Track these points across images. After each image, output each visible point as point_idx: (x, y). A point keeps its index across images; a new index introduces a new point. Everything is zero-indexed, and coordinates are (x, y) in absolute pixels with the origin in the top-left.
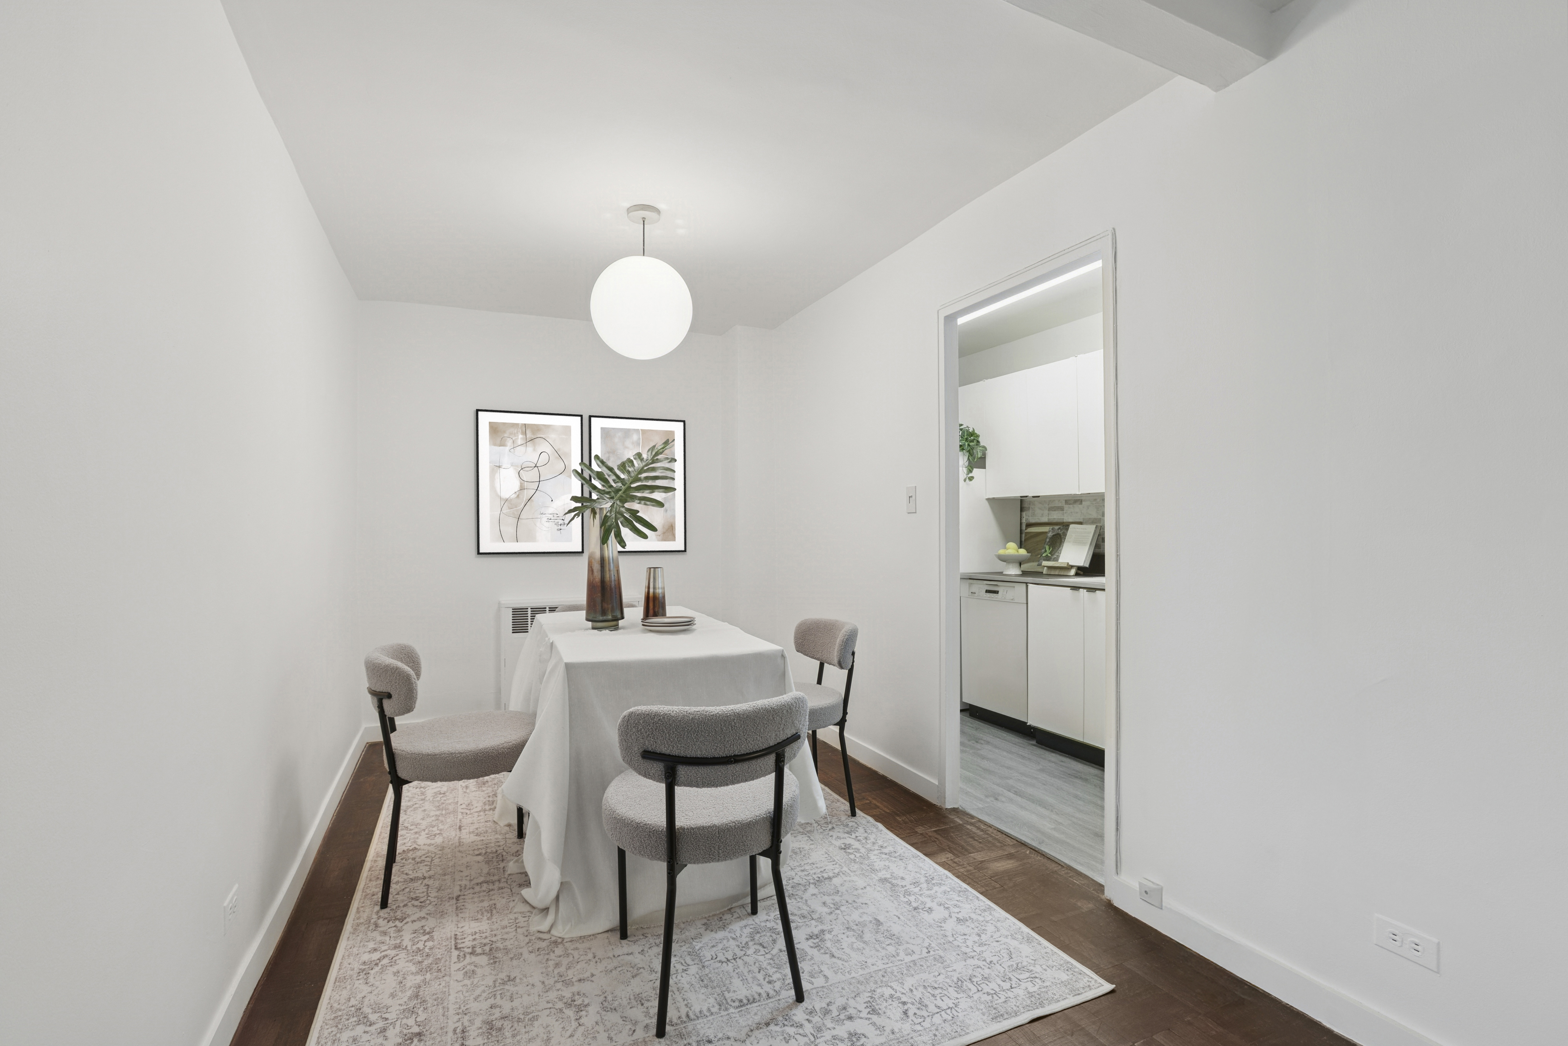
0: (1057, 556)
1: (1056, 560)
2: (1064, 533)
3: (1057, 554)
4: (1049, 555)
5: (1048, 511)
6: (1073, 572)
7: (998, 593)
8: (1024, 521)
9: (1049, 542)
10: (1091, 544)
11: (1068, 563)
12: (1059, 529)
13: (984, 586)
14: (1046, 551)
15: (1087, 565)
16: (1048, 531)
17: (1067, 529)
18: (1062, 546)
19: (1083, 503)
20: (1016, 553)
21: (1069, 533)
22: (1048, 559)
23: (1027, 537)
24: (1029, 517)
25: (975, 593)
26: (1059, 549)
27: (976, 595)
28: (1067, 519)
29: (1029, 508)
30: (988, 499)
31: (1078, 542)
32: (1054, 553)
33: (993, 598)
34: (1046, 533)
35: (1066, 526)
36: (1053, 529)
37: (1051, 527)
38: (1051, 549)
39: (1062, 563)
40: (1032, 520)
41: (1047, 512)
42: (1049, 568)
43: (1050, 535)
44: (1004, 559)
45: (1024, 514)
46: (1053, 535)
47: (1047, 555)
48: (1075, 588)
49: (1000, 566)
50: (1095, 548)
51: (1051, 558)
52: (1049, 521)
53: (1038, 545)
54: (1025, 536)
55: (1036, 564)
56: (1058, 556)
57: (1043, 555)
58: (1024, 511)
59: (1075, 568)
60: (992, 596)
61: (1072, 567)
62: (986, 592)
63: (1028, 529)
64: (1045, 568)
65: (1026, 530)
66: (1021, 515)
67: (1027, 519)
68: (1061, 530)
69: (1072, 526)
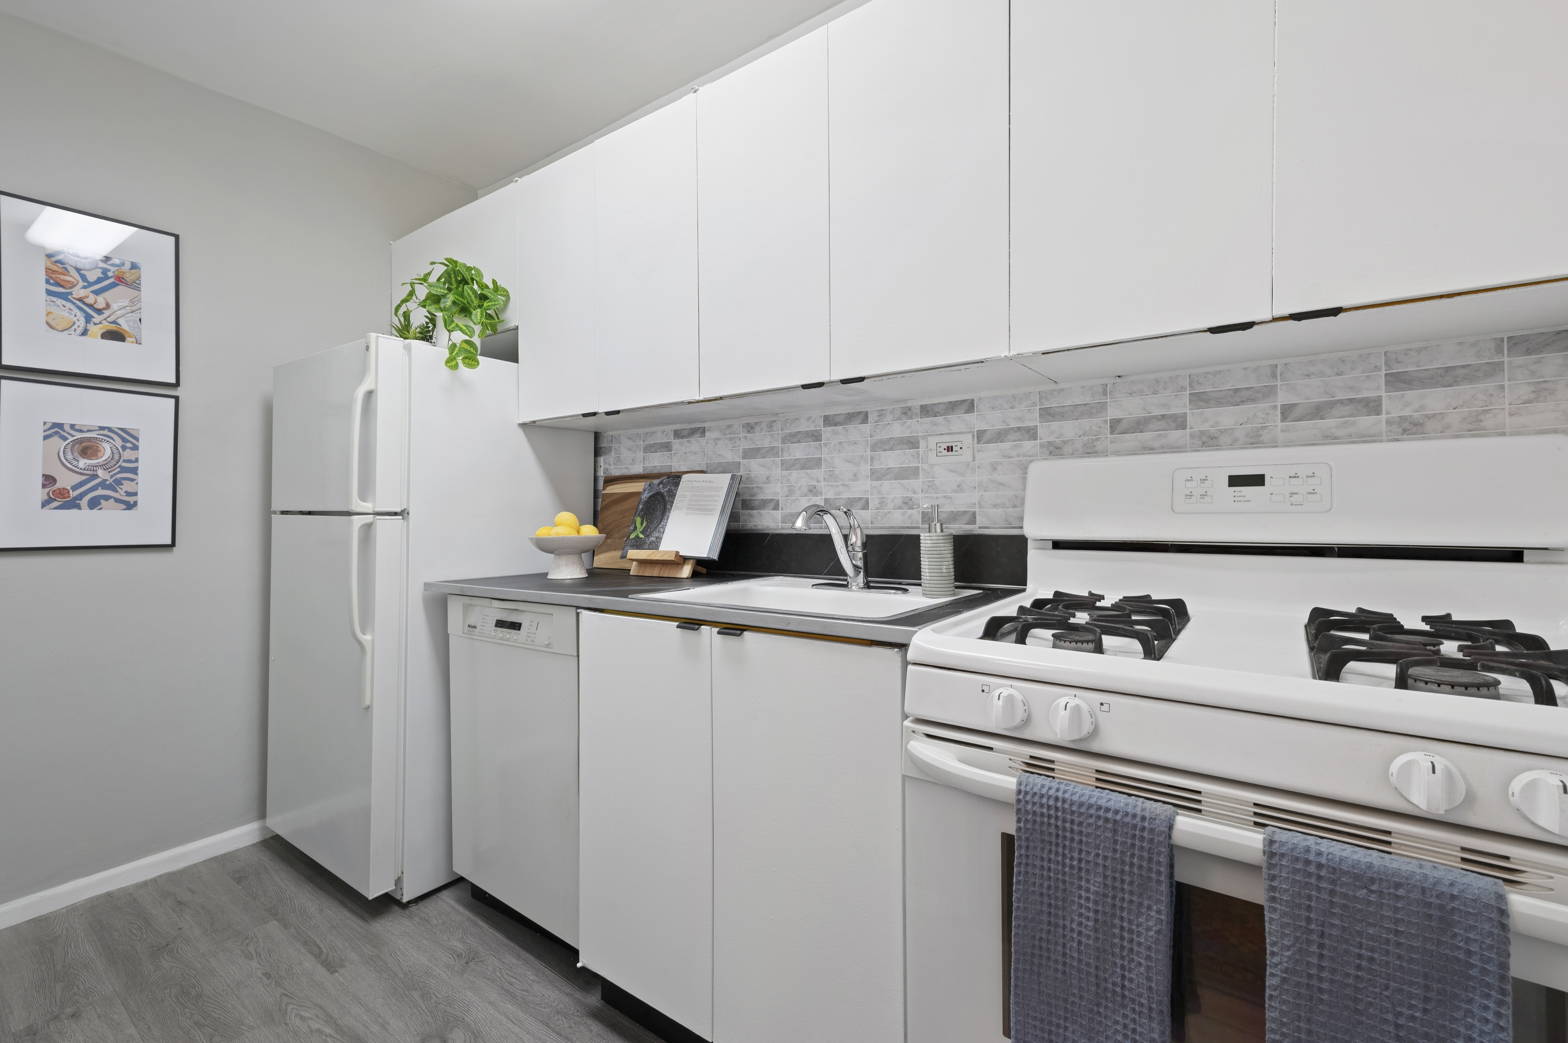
0: (657, 538)
1: (655, 546)
2: (669, 491)
3: (656, 534)
4: (641, 536)
5: (644, 452)
6: (686, 571)
7: (519, 629)
8: (601, 473)
9: (642, 510)
10: (722, 512)
11: (677, 553)
12: (661, 483)
13: (497, 611)
14: (635, 528)
15: (715, 556)
16: (642, 490)
17: (677, 485)
18: (666, 517)
19: (707, 434)
20: (573, 534)
21: (681, 491)
22: (638, 544)
23: (605, 503)
24: (610, 465)
25: (475, 627)
26: (660, 523)
27: (477, 631)
28: (677, 466)
29: (610, 449)
30: (523, 425)
31: (698, 508)
32: (651, 532)
33: (507, 640)
34: (638, 494)
35: (675, 478)
36: (650, 485)
37: (648, 483)
38: (645, 524)
39: (666, 552)
40: (616, 472)
41: (641, 454)
42: (642, 562)
43: (645, 496)
44: (547, 547)
45: (601, 460)
46: (650, 497)
47: (637, 537)
48: (690, 624)
49: (541, 562)
50: (729, 521)
51: (645, 543)
52: (645, 472)
53: (624, 517)
54: (603, 500)
55: (619, 553)
56: (659, 539)
57: (631, 537)
58: (600, 456)
59: (691, 561)
60: (508, 636)
61: (685, 559)
62: (496, 626)
63: (608, 488)
64: (634, 563)
65: (603, 490)
66: (595, 462)
67: (606, 470)
68: (665, 485)
69: (685, 477)
